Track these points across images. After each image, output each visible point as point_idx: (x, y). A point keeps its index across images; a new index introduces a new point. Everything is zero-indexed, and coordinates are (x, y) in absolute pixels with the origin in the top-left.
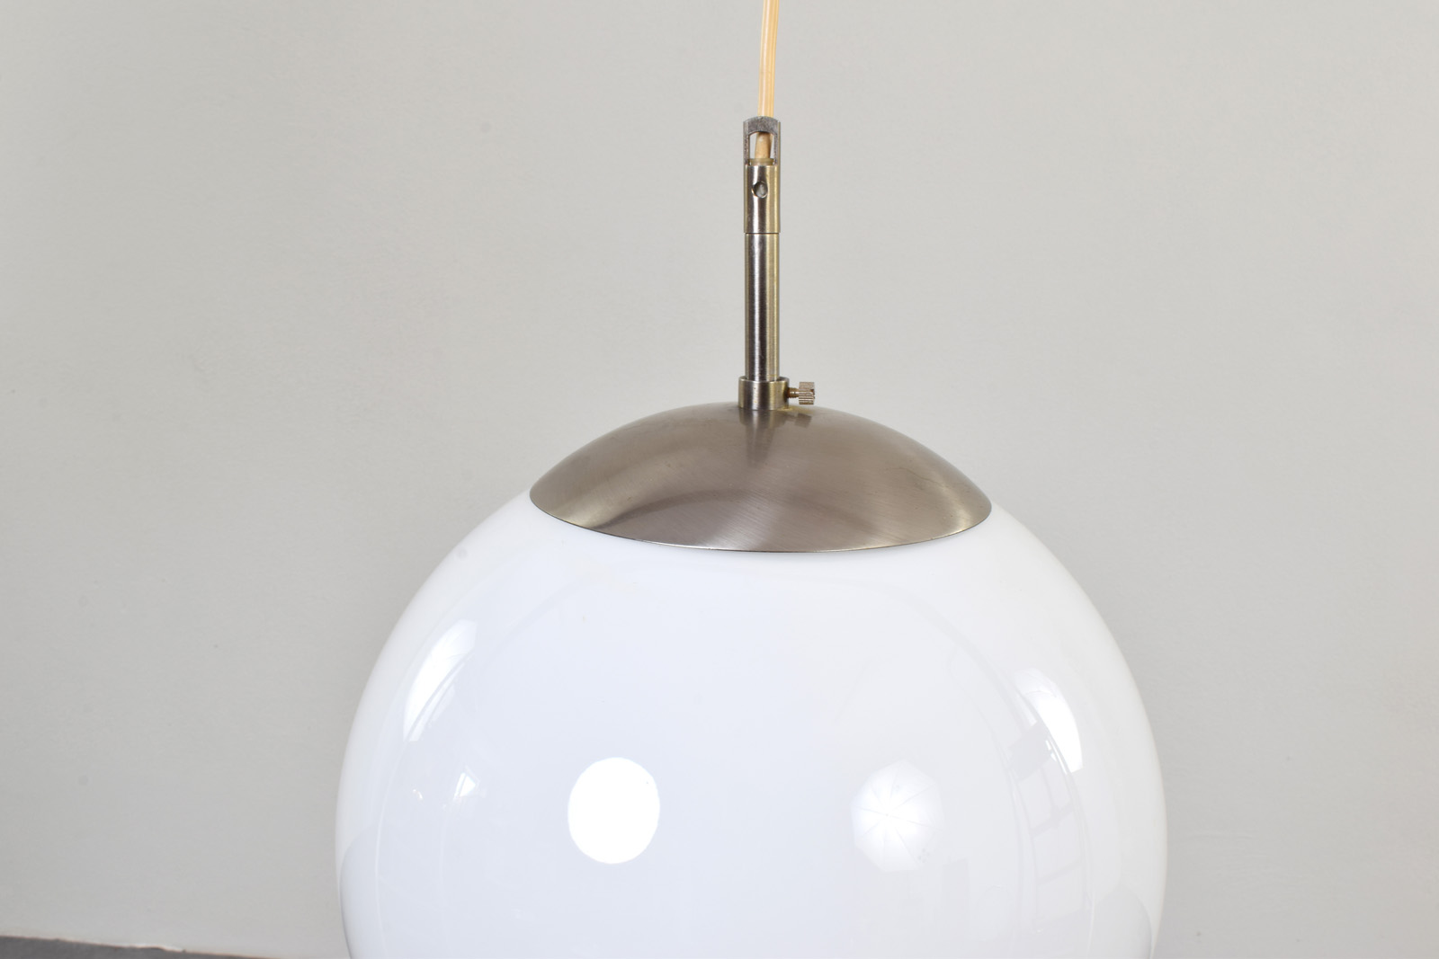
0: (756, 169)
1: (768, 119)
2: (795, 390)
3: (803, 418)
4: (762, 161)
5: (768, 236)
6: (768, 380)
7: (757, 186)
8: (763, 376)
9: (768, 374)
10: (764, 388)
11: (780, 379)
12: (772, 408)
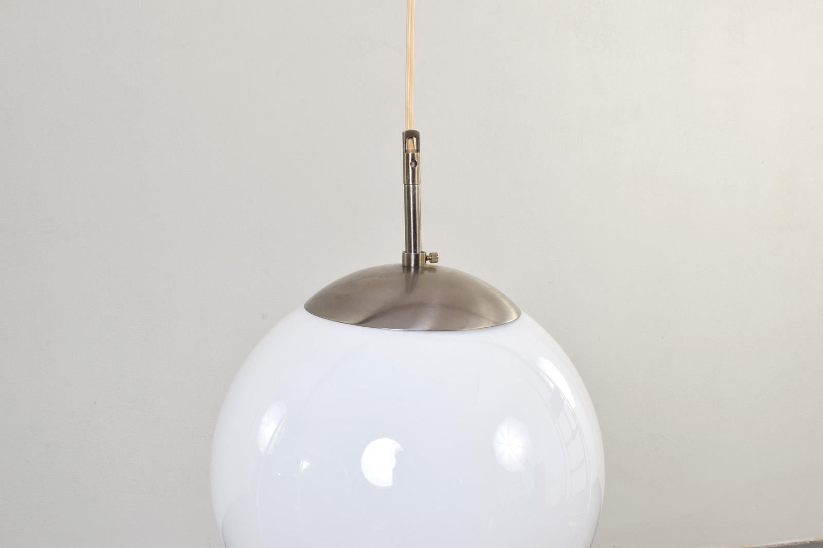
0: (410, 154)
1: (415, 131)
2: (428, 256)
3: (432, 269)
4: (412, 151)
5: (416, 185)
6: (418, 253)
7: (411, 163)
8: (415, 252)
9: (418, 250)
10: (417, 257)
11: (422, 252)
12: (420, 265)
